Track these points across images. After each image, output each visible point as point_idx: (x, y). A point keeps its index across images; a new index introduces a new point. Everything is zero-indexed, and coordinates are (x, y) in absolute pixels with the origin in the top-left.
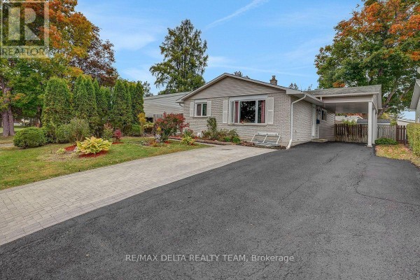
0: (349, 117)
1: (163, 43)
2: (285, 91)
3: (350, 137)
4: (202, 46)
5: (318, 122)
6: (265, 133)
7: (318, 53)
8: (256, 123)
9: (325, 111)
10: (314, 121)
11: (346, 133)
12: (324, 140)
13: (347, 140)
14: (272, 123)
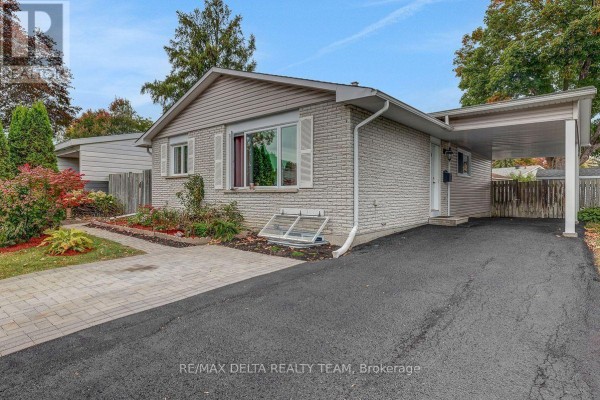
0: (522, 168)
1: (171, 41)
2: (332, 94)
3: (523, 207)
4: (246, 45)
5: (447, 177)
6: (296, 211)
7: (461, 46)
8: (279, 187)
9: (466, 154)
10: (438, 176)
11: (515, 200)
12: (458, 220)
13: (516, 214)
14: (309, 184)
